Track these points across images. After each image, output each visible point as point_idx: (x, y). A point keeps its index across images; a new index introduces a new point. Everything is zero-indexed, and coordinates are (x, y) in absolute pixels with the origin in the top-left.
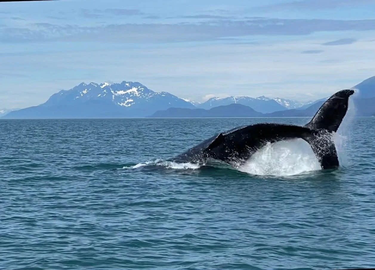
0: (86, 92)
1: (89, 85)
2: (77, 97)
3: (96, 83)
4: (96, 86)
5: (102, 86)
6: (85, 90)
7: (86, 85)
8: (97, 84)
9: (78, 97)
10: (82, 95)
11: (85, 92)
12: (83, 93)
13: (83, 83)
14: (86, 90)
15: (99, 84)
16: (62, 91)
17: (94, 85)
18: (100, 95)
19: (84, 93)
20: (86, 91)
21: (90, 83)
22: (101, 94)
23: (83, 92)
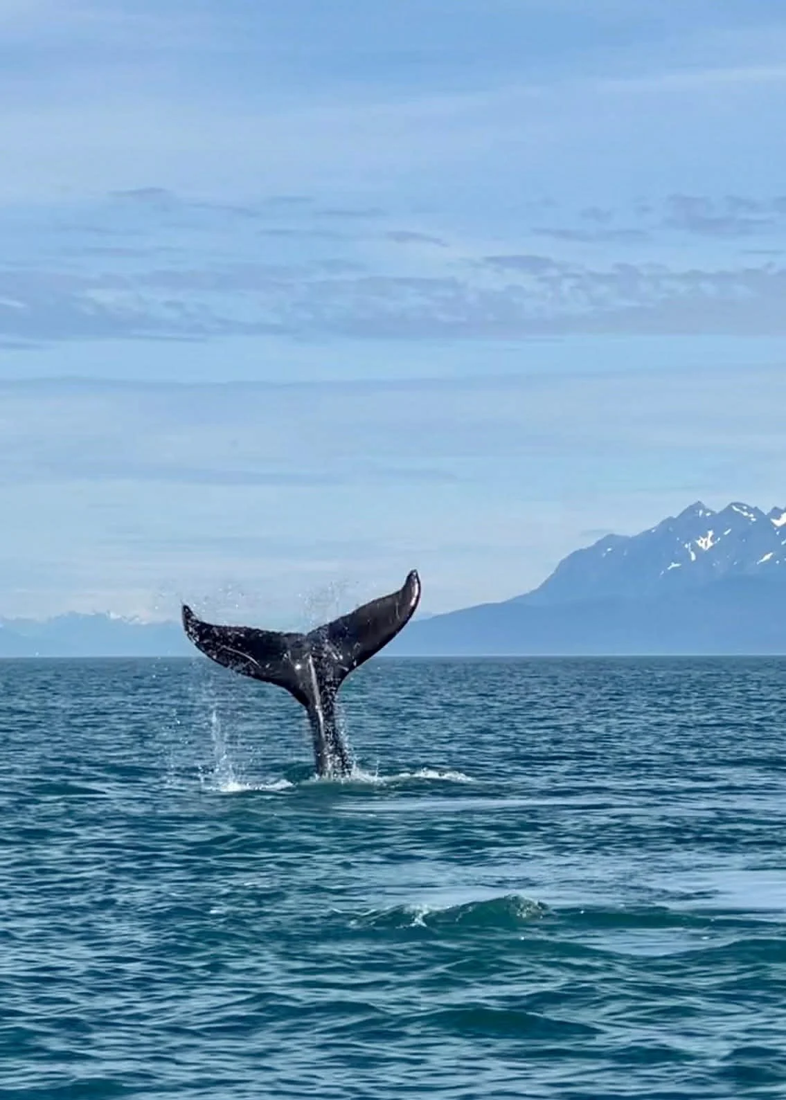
0: (710, 544)
1: (721, 513)
2: (674, 565)
3: (753, 506)
4: (754, 520)
5: (778, 518)
6: (705, 536)
7: (708, 514)
8: (755, 511)
9: (677, 565)
10: (693, 557)
11: (705, 543)
12: (696, 548)
13: (699, 505)
14: (711, 533)
15: (766, 512)
16: (611, 538)
17: (745, 514)
18: (767, 557)
19: (703, 545)
20: (713, 539)
21: (729, 508)
22: (771, 551)
23: (699, 542)
